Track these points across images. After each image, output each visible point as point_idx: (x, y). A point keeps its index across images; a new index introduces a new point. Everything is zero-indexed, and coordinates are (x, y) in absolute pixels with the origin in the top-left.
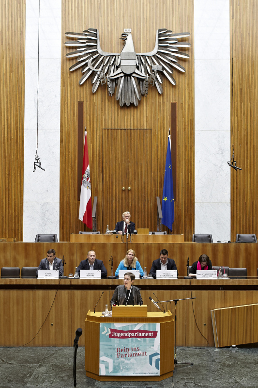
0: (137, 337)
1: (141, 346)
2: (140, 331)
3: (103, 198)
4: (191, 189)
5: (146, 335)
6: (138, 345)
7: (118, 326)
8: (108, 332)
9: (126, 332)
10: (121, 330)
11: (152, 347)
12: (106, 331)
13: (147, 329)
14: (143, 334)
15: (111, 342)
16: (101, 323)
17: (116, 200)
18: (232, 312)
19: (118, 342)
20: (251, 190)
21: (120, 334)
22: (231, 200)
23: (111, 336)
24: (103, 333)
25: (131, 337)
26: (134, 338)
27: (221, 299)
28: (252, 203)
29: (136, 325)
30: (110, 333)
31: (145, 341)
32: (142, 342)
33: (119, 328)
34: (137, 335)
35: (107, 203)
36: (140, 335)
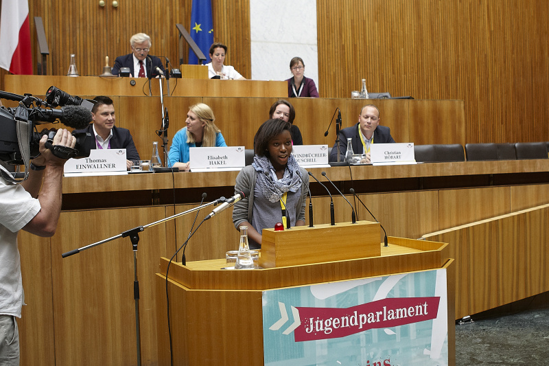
0: (382, 324)
1: (394, 351)
2: (392, 303)
3: (54, 24)
4: (243, 12)
5: (408, 312)
6: (385, 352)
7: (323, 294)
8: (291, 321)
9: (349, 312)
10: (334, 306)
11: (426, 352)
12: (285, 318)
13: (410, 294)
14: (401, 313)
15: (301, 355)
16: (265, 292)
17: (85, 28)
18: (461, 237)
19: (325, 352)
20: (352, 21)
21: (332, 323)
22: (318, 40)
23: (300, 335)
24: (275, 327)
25: (367, 327)
26: (374, 331)
27: (432, 209)
28: (355, 46)
29: (378, 283)
30: (297, 323)
31: (405, 334)
32: (398, 339)
33: (328, 300)
34: (382, 317)
35: (64, 34)
36: (391, 316)
